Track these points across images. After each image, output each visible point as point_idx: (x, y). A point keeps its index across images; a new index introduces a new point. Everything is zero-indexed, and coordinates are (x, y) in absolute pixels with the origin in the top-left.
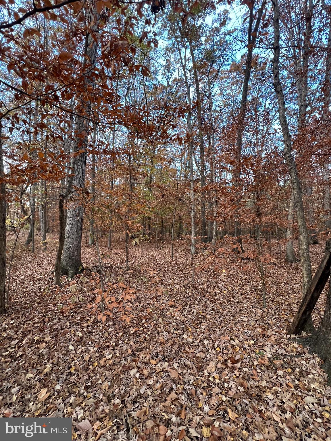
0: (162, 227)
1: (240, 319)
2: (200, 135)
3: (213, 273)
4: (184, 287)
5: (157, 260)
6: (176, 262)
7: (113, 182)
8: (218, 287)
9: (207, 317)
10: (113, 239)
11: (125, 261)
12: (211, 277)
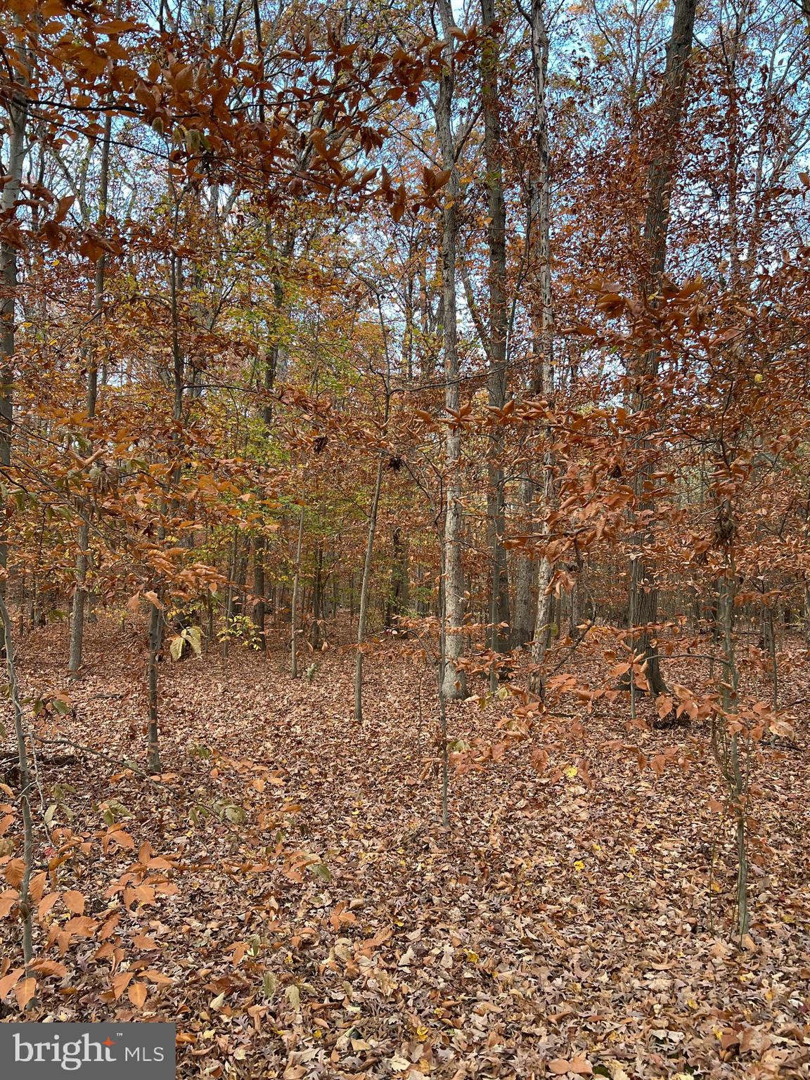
0: (319, 582)
1: (636, 984)
2: (492, 184)
3: (530, 785)
4: (404, 844)
5: (289, 726)
6: (374, 734)
7: (100, 376)
8: (550, 845)
9: (497, 975)
10: (91, 632)
11: (145, 731)
12: (522, 803)
